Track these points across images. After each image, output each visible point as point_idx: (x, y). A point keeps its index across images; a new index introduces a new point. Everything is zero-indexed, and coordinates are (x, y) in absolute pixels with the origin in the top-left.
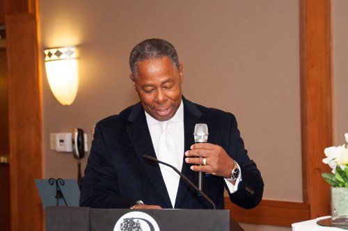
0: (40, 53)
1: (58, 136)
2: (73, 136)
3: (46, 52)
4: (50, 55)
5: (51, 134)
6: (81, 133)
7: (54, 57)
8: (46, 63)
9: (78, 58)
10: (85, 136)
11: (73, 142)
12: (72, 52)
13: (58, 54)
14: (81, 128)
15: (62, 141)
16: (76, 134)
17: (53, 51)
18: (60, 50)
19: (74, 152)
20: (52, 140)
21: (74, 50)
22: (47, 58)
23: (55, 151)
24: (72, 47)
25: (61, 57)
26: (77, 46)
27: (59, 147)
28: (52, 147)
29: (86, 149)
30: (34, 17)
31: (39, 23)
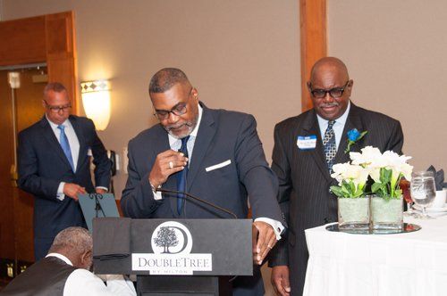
0: (77, 86)
3: (83, 85)
4: (86, 87)
6: (113, 154)
7: (89, 89)
8: (83, 95)
9: (111, 90)
10: (117, 157)
12: (105, 85)
13: (93, 86)
14: (113, 150)
17: (88, 84)
18: (95, 83)
21: (106, 83)
22: (83, 90)
24: (105, 80)
25: (95, 89)
26: (109, 80)
29: (118, 168)
30: (71, 55)
31: (76, 61)
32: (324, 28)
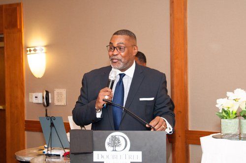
0: (24, 50)
1: (34, 95)
2: (43, 94)
3: (28, 49)
4: (30, 51)
5: (30, 94)
6: (47, 93)
7: (32, 52)
8: (28, 56)
9: (46, 53)
10: (50, 94)
11: (43, 98)
12: (43, 50)
13: (35, 50)
14: (47, 90)
15: (36, 97)
16: (45, 93)
17: (32, 49)
18: (36, 48)
19: (43, 103)
20: (30, 96)
21: (44, 48)
22: (29, 53)
23: (32, 103)
24: (43, 46)
25: (36, 52)
26: (45, 46)
27: (35, 101)
28: (30, 101)
29: (50, 102)
30: (20, 31)
31: (23, 34)
32: (185, 17)
